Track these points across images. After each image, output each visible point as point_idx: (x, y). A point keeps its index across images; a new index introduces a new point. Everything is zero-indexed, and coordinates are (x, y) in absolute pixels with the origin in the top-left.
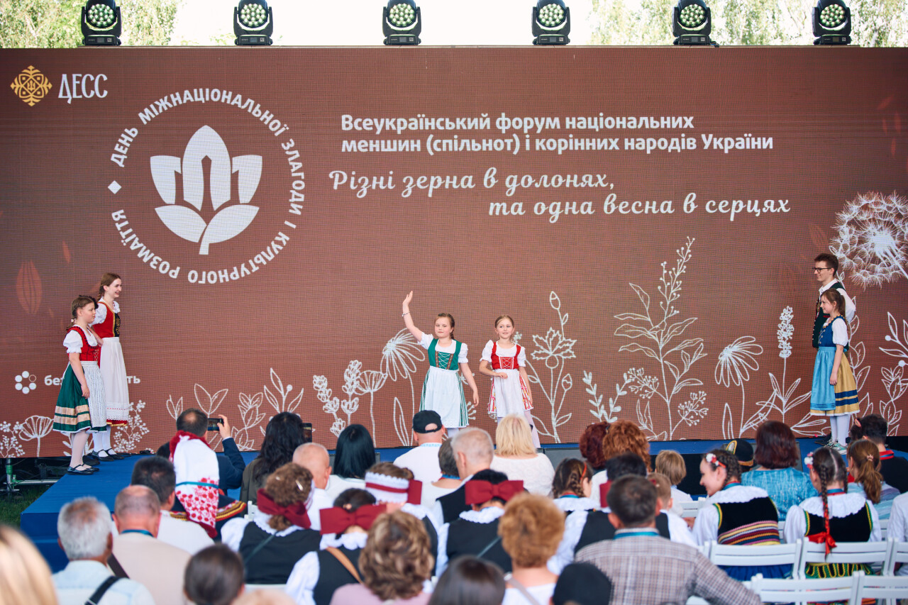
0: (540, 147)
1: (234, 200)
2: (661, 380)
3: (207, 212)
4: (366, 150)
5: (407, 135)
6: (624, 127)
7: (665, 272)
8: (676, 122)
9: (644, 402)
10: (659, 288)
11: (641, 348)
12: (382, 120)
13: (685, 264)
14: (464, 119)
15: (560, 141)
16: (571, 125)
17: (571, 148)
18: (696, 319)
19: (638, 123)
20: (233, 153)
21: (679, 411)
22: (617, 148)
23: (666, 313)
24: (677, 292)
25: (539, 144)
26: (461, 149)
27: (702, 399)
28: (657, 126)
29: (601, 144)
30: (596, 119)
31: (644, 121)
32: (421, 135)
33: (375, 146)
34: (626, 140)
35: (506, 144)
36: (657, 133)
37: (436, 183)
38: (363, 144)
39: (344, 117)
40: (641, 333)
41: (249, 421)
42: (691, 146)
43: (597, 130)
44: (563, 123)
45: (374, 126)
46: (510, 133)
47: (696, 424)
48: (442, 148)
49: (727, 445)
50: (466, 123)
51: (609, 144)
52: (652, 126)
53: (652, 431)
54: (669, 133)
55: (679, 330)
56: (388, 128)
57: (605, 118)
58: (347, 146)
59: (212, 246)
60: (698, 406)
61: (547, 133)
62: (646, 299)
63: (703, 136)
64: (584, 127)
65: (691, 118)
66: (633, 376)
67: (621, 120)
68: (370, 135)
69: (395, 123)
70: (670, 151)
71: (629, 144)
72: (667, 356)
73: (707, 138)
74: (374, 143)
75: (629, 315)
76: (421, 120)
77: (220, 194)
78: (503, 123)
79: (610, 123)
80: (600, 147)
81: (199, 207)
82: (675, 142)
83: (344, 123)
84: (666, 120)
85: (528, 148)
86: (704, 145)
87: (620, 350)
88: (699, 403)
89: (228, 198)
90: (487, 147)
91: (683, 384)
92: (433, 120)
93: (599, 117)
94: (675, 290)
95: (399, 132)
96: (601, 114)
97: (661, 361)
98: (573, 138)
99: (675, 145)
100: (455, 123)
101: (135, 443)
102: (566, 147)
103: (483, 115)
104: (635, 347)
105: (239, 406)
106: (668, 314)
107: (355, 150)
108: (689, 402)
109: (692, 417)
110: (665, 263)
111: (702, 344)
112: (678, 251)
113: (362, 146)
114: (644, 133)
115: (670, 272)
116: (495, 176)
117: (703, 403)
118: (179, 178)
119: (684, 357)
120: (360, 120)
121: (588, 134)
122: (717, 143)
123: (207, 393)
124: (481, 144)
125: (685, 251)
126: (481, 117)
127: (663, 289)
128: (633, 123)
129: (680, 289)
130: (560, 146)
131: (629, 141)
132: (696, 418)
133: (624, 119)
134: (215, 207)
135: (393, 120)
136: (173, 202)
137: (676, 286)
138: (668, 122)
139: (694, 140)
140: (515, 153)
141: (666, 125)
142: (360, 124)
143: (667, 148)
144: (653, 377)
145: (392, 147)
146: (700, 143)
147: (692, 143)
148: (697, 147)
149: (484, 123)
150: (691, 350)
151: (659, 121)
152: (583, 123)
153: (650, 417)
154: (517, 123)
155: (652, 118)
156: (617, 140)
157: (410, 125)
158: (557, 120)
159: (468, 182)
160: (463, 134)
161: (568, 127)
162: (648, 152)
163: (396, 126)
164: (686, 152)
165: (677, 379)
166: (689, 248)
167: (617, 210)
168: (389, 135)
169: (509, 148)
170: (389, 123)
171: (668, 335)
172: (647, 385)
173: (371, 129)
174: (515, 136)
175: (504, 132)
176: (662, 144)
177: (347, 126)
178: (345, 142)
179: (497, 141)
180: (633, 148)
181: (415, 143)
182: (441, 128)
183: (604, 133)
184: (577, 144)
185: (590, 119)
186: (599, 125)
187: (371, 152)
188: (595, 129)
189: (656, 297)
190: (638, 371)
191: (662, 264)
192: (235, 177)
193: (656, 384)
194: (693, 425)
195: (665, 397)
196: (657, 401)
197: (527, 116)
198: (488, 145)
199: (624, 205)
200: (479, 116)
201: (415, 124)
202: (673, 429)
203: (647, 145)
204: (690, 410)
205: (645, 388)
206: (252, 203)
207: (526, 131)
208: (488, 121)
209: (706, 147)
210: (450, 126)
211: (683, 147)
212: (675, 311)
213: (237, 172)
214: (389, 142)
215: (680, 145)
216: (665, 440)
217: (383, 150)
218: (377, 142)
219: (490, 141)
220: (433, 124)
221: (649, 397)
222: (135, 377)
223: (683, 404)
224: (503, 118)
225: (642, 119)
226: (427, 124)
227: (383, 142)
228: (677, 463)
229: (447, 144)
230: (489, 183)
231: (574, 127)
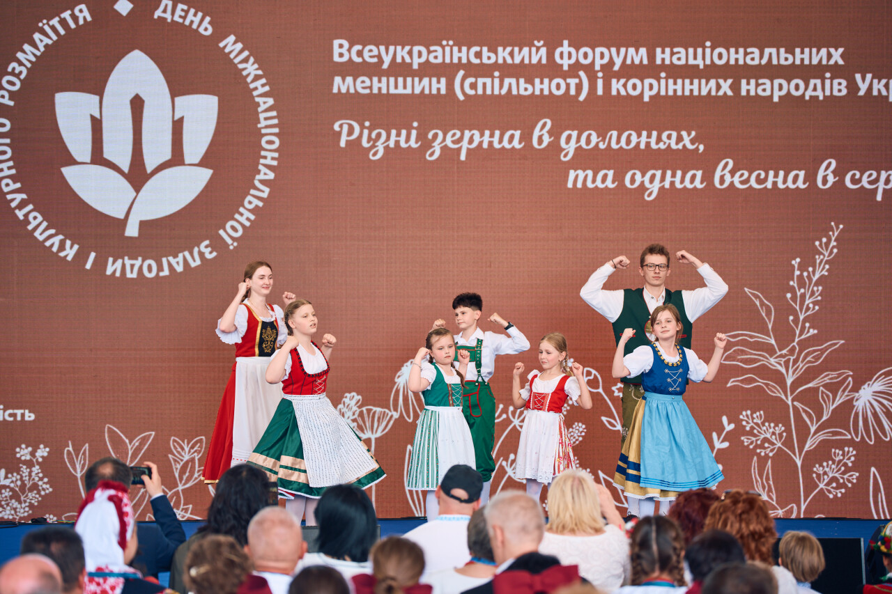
0: (618, 91)
1: (177, 158)
2: (788, 430)
3: (137, 176)
4: (367, 91)
5: (427, 70)
6: (741, 62)
7: (797, 273)
8: (817, 56)
9: (763, 461)
10: (789, 295)
11: (761, 382)
12: (392, 48)
13: (827, 262)
14: (509, 49)
15: (647, 82)
16: (663, 60)
17: (663, 93)
18: (842, 342)
19: (761, 57)
20: (175, 92)
21: (814, 475)
22: (730, 93)
23: (798, 332)
24: (815, 303)
25: (616, 86)
26: (504, 91)
27: (849, 459)
28: (790, 61)
29: (706, 87)
30: (700, 51)
31: (770, 54)
32: (447, 71)
33: (381, 85)
34: (744, 82)
35: (568, 85)
36: (789, 72)
37: (471, 141)
38: (363, 82)
39: (336, 43)
40: (760, 360)
41: (185, 477)
42: (840, 91)
43: (701, 67)
44: (652, 56)
45: (379, 56)
46: (575, 69)
47: (839, 495)
48: (476, 91)
49: (884, 527)
50: (512, 54)
51: (719, 87)
52: (783, 62)
53: (774, 503)
54: (807, 72)
55: (817, 358)
56: (399, 60)
57: (713, 48)
58: (341, 85)
59: (143, 225)
60: (843, 468)
61: (629, 71)
62: (768, 313)
63: (858, 77)
64: (683, 62)
65: (841, 50)
66: (748, 423)
67: (737, 52)
68: (373, 70)
69: (410, 53)
70: (807, 98)
71: (748, 87)
72: (796, 395)
73: (864, 79)
74: (380, 81)
75: (742, 335)
76: (448, 49)
77: (156, 150)
78: (566, 56)
79: (720, 56)
80: (704, 93)
81: (125, 166)
82: (815, 85)
83: (336, 50)
84: (802, 52)
85: (600, 92)
86: (859, 89)
87: (729, 385)
88: (845, 465)
89: (167, 155)
90: (542, 90)
91: (821, 436)
92: (464, 49)
93: (704, 48)
94: (811, 300)
95: (415, 66)
96: (708, 44)
97: (790, 402)
98: (667, 78)
99: (815, 89)
100: (496, 53)
101: (31, 506)
102: (654, 92)
103: (536, 42)
104: (751, 380)
105: (170, 456)
106: (801, 334)
107: (352, 91)
108: (830, 462)
109: (834, 485)
110: (798, 260)
111: (850, 379)
112: (817, 243)
113: (361, 85)
114: (771, 71)
115: (805, 274)
116: (548, 132)
117: (850, 465)
118: (97, 125)
119: (822, 396)
120: (359, 47)
121: (689, 72)
122: (878, 87)
123: (124, 438)
124: (533, 85)
125: (827, 244)
126: (534, 46)
127: (794, 298)
128: (754, 57)
129: (819, 298)
130: (647, 89)
131: (748, 84)
132: (839, 486)
133: (741, 50)
134: (149, 170)
135: (407, 48)
136: (88, 160)
137: (813, 293)
138: (806, 56)
139: (844, 83)
140: (582, 98)
141: (802, 60)
142: (360, 54)
143: (804, 94)
144: (776, 425)
145: (405, 87)
146: (852, 87)
147: (840, 87)
148: (848, 92)
149: (538, 55)
150: (833, 388)
151: (793, 54)
152: (681, 56)
153: (771, 483)
154: (586, 56)
155: (782, 50)
156: (730, 81)
157: (432, 56)
158: (643, 51)
159: (512, 140)
160: (508, 70)
161: (659, 62)
162: (776, 99)
163: (411, 57)
164: (831, 99)
165: (813, 430)
166: (833, 239)
167: (732, 183)
168: (400, 70)
169: (573, 92)
170: (402, 53)
171: (800, 364)
172: (768, 436)
173: (375, 60)
174: (582, 74)
175: (566, 68)
176: (796, 87)
177: (341, 55)
178: (338, 80)
179: (555, 81)
180: (752, 93)
181: (439, 82)
182: (477, 61)
183: (712, 72)
184: (671, 87)
185: (691, 50)
186: (704, 58)
187: (375, 94)
188: (698, 66)
189: (785, 310)
190: (755, 416)
191: (793, 262)
192: (178, 126)
193: (781, 435)
194: (835, 496)
195: (795, 454)
196: (782, 460)
197: (599, 46)
198: (542, 86)
199: (742, 175)
200: (531, 45)
201: (438, 55)
202: (805, 501)
203: (774, 89)
204: (831, 475)
205: (766, 440)
206: (203, 163)
207: (597, 67)
208: (543, 51)
209: (861, 93)
210: (489, 58)
211: (828, 93)
212: (811, 330)
213: (181, 120)
214: (400, 80)
215: (823, 89)
216: (794, 516)
217: (392, 91)
218: (384, 79)
219: (546, 81)
220: (464, 55)
221: (771, 454)
222: (27, 411)
223: (821, 465)
224: (566, 47)
225: (767, 51)
226: (456, 55)
227: (392, 80)
228: (812, 550)
229: (484, 85)
230: (540, 140)
231: (667, 62)
